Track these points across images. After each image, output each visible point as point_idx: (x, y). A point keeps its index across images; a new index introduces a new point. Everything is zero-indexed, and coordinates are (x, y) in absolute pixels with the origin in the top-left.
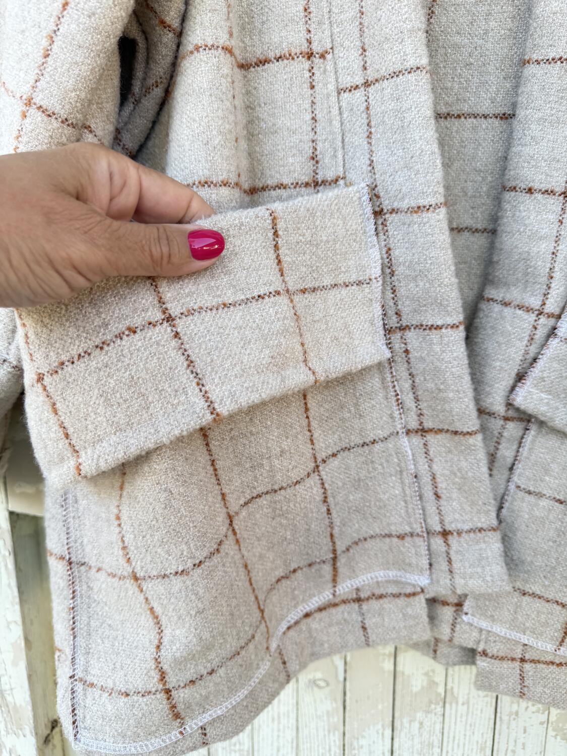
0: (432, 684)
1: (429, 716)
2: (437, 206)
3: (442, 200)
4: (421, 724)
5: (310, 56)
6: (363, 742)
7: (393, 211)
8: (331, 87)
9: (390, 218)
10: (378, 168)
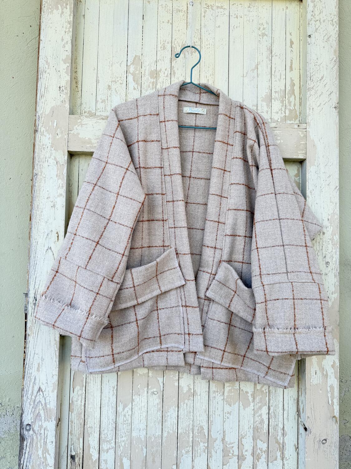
0: (190, 389)
1: (189, 401)
2: (188, 254)
3: (190, 253)
4: (187, 404)
5: (163, 220)
6: (169, 414)
7: (180, 254)
8: (168, 227)
9: (180, 255)
10: (177, 245)
